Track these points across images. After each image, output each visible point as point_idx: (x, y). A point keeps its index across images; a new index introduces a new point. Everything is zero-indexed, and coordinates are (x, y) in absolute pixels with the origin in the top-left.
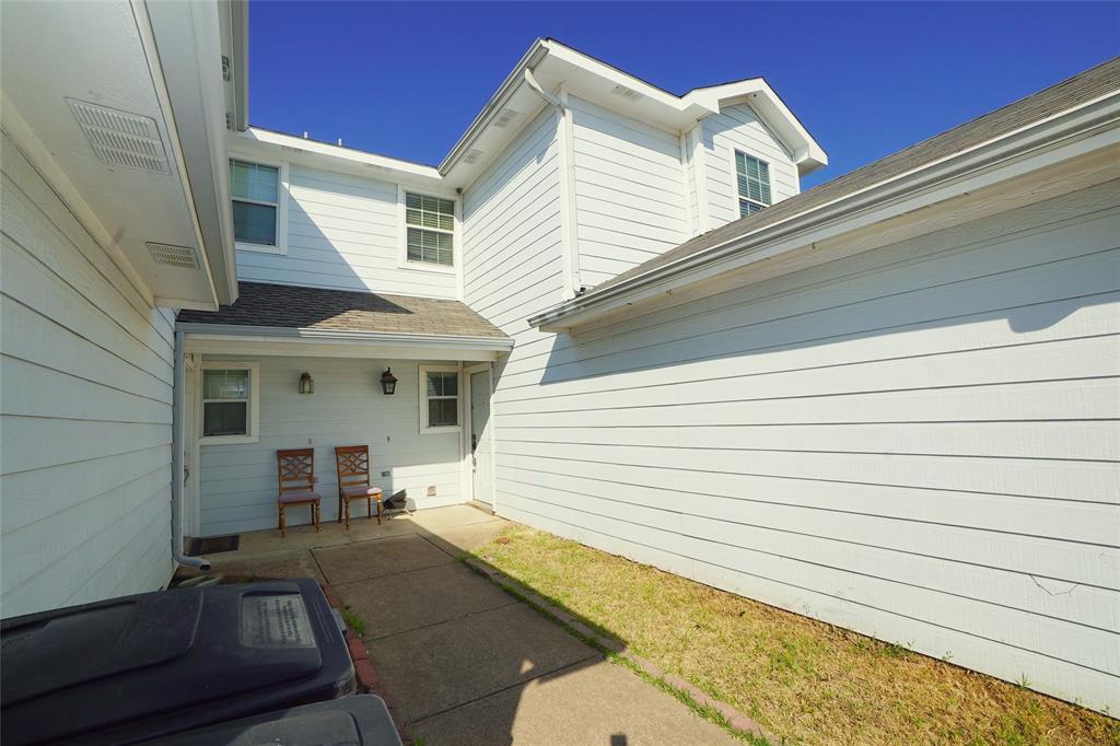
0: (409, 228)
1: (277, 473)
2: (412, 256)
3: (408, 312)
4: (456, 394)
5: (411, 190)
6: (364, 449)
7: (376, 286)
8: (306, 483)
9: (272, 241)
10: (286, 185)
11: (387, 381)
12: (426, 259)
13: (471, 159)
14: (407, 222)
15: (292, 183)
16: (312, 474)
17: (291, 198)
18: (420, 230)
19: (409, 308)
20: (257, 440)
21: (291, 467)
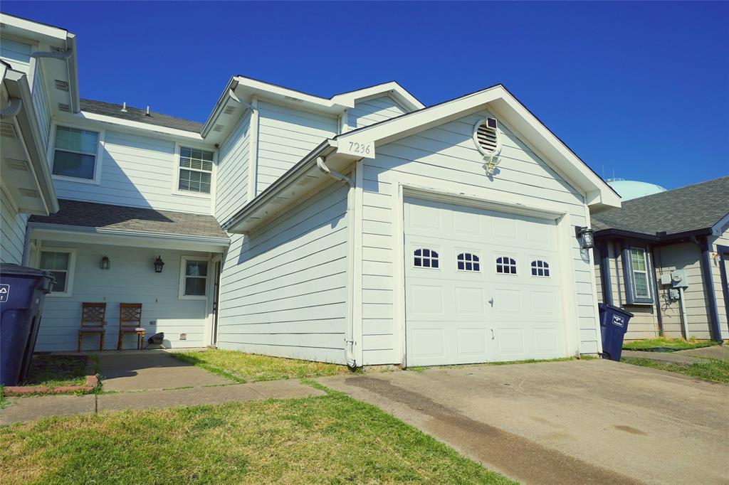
0: (181, 169)
1: (81, 316)
2: (182, 186)
3: (171, 221)
4: (206, 275)
5: (183, 145)
6: (139, 306)
7: (156, 205)
8: (100, 324)
9: (91, 177)
10: (102, 143)
11: (158, 264)
12: (192, 189)
13: (218, 129)
14: (180, 166)
15: (106, 141)
16: (103, 318)
17: (105, 151)
18: (189, 171)
19: (173, 219)
20: (70, 295)
21: (90, 313)
